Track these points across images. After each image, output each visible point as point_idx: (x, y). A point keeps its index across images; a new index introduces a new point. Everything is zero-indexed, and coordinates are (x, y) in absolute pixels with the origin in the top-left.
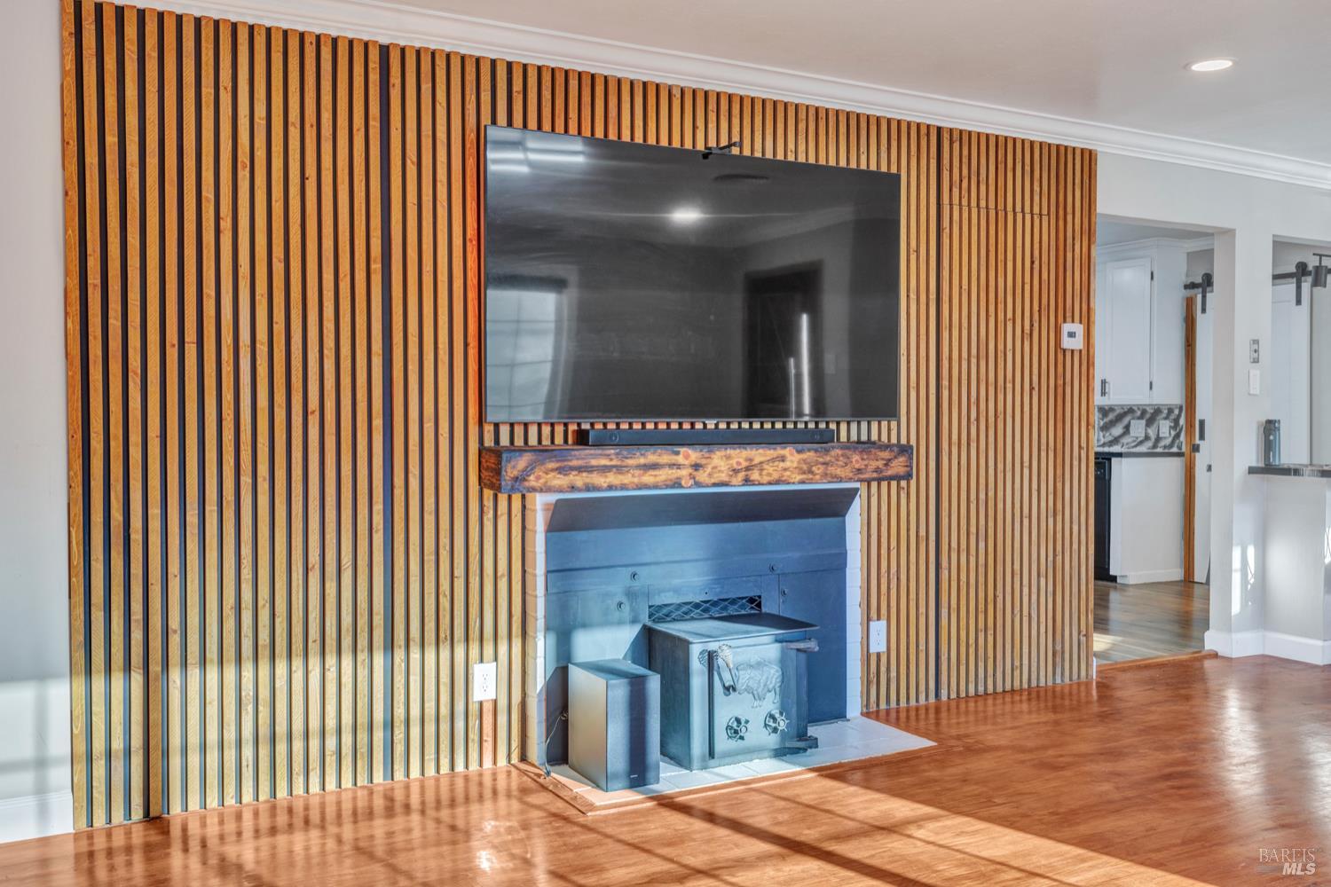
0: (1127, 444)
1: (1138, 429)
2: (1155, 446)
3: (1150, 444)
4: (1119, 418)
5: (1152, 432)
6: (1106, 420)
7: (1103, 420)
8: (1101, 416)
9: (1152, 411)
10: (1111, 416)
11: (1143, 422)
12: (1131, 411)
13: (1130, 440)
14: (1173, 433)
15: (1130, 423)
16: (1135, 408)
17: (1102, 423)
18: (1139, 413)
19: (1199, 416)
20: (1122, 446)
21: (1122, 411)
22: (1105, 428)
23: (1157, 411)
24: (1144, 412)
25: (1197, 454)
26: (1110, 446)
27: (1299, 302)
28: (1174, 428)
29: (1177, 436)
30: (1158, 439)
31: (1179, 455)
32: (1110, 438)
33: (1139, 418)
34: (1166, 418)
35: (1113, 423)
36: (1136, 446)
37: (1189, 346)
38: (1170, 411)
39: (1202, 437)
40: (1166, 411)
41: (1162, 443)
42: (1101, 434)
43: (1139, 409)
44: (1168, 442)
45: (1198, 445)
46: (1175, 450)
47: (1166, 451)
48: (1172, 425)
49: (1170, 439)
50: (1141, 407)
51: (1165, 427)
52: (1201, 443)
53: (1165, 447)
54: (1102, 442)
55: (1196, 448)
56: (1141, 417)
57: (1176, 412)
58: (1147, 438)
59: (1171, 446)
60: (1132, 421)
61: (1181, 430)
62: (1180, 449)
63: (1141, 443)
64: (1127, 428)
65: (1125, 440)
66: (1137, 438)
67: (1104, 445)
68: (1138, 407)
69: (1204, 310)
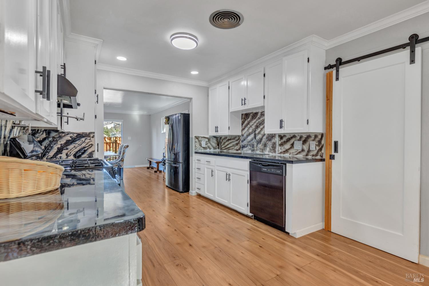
0: (292, 153)
1: (298, 146)
2: (307, 155)
3: (304, 153)
4: (289, 140)
5: (306, 147)
6: (282, 141)
7: (280, 141)
8: (279, 139)
9: (306, 137)
10: (285, 139)
11: (301, 142)
12: (294, 136)
13: (294, 151)
14: (318, 148)
15: (294, 142)
16: (296, 135)
17: (280, 142)
18: (298, 138)
19: (334, 139)
20: (290, 154)
21: (290, 137)
22: (281, 145)
23: (309, 137)
24: (301, 137)
25: (333, 161)
26: (284, 154)
27: (412, 61)
28: (319, 145)
29: (321, 149)
30: (309, 151)
31: (322, 160)
32: (284, 150)
33: (299, 140)
34: (313, 140)
35: (285, 142)
36: (297, 154)
37: (328, 100)
38: (316, 136)
39: (336, 150)
40: (313, 137)
41: (311, 153)
42: (280, 148)
43: (298, 135)
44: (315, 153)
45: (334, 156)
46: (318, 157)
47: (314, 157)
48: (317, 144)
49: (316, 152)
50: (299, 135)
51: (313, 145)
52: (336, 154)
53: (313, 155)
54: (280, 152)
55: (332, 157)
56: (300, 140)
57: (320, 137)
58: (303, 150)
59: (316, 155)
60: (295, 142)
61: (322, 147)
62: (322, 157)
63: (300, 152)
64: (292, 145)
65: (291, 151)
66: (298, 150)
67: (281, 153)
68: (298, 134)
69: (337, 79)
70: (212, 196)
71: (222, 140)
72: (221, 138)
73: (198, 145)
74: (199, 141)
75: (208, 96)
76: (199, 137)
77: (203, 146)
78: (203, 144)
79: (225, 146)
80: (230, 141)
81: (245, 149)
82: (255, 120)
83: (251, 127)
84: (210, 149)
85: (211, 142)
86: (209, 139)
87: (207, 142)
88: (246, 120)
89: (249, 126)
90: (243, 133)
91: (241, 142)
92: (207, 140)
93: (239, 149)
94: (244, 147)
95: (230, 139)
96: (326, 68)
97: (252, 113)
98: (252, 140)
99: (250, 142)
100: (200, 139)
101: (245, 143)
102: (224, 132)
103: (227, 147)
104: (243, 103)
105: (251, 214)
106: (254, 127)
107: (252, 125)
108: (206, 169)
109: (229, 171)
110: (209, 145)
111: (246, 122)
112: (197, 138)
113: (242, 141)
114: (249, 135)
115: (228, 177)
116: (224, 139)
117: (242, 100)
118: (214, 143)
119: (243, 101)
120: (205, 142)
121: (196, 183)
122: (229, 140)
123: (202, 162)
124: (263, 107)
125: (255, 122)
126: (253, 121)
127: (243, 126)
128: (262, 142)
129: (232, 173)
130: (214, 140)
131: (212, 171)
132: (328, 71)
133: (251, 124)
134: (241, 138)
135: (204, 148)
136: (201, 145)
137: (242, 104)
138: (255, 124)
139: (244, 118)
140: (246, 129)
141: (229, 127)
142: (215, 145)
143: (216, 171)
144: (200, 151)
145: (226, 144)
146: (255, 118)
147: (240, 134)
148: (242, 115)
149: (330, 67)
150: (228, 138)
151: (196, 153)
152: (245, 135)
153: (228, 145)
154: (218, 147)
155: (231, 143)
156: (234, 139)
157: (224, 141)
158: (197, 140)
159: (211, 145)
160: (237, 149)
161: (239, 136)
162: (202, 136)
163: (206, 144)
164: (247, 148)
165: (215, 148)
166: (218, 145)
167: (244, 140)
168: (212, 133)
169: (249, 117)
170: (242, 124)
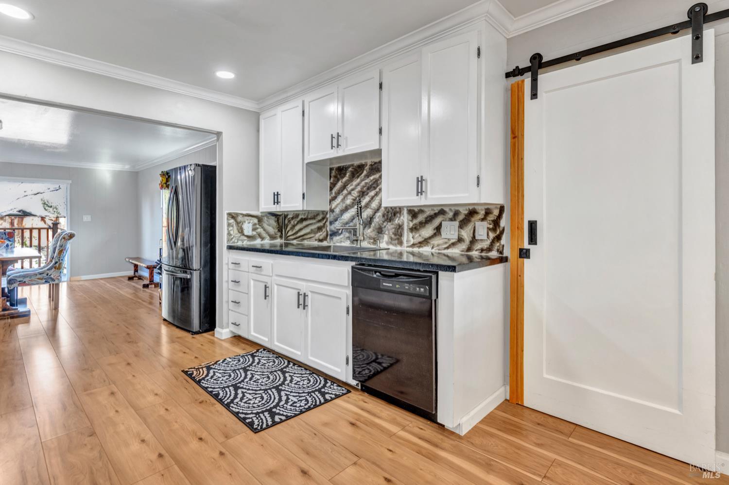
0: (438, 245)
1: (450, 230)
2: (469, 249)
3: (464, 246)
4: (430, 219)
5: (466, 234)
6: (416, 221)
7: (412, 221)
8: (410, 218)
9: (466, 212)
10: (421, 218)
11: (456, 224)
12: (442, 212)
13: (441, 242)
14: (492, 235)
15: (440, 225)
16: (446, 209)
17: (411, 225)
18: (451, 215)
19: (528, 217)
20: (433, 248)
21: (432, 213)
22: (414, 229)
23: (472, 213)
24: (456, 214)
25: (526, 260)
26: (419, 247)
27: (697, 57)
28: (494, 230)
29: (498, 238)
30: (474, 240)
31: (503, 260)
32: (420, 239)
33: (451, 220)
34: (483, 220)
35: (422, 224)
36: (447, 248)
37: (514, 138)
38: (488, 212)
39: (533, 240)
40: (483, 212)
41: (479, 246)
42: (411, 235)
43: (451, 210)
44: (486, 244)
45: (528, 251)
46: (494, 254)
47: (483, 254)
48: (491, 226)
49: (488, 242)
50: (453, 208)
51: (482, 230)
52: (531, 247)
53: (482, 250)
54: (412, 243)
55: (524, 254)
56: (453, 219)
57: (496, 212)
58: (460, 240)
59: (489, 249)
60: (443, 222)
61: (502, 232)
62: (501, 253)
63: (453, 244)
64: (438, 229)
65: (436, 241)
66: (449, 239)
67: (413, 245)
68: (450, 207)
69: (534, 95)
70: (267, 339)
71: (289, 221)
72: (286, 216)
73: (236, 231)
74: (238, 223)
75: (258, 131)
76: (237, 214)
77: (246, 233)
78: (248, 229)
79: (294, 231)
80: (305, 223)
81: (336, 238)
82: (359, 180)
83: (350, 193)
84: (263, 239)
85: (265, 226)
86: (260, 219)
87: (255, 224)
88: (338, 180)
89: (345, 192)
90: (333, 206)
91: (328, 223)
92: (256, 221)
93: (325, 239)
94: (334, 234)
95: (305, 219)
96: (508, 75)
97: (352, 165)
98: (352, 219)
99: (347, 223)
100: (240, 218)
101: (337, 225)
102: (292, 203)
103: (299, 234)
104: (335, 144)
105: (354, 383)
106: (355, 194)
107: (353, 190)
108: (252, 282)
109: (304, 287)
110: (260, 230)
111: (339, 184)
112: (232, 216)
113: (331, 223)
114: (346, 209)
115: (302, 301)
116: (292, 218)
117: (332, 137)
118: (271, 226)
119: (335, 141)
120: (251, 225)
121: (230, 312)
122: (302, 220)
123: (244, 266)
124: (378, 152)
125: (358, 184)
126: (355, 183)
127: (333, 191)
128: (373, 225)
129: (312, 292)
130: (272, 221)
131: (266, 287)
132: (514, 80)
133: (350, 188)
134: (328, 216)
135: (248, 237)
136: (241, 231)
137: (332, 147)
138: (359, 188)
139: (335, 177)
140: (340, 198)
141: (304, 194)
142: (272, 230)
143: (276, 287)
144: (240, 244)
145: (297, 228)
146: (358, 177)
147: (327, 208)
148: (331, 169)
149: (517, 72)
150: (300, 217)
151: (230, 248)
152: (337, 211)
153: (301, 230)
154: (279, 234)
155: (307, 226)
156: (314, 218)
157: (292, 222)
158: (232, 221)
159: (265, 230)
160: (321, 237)
161: (324, 213)
162: (245, 212)
163: (254, 229)
164: (342, 236)
165: (272, 237)
166: (280, 230)
167: (336, 220)
168: (266, 205)
169: (345, 175)
170: (331, 189)
